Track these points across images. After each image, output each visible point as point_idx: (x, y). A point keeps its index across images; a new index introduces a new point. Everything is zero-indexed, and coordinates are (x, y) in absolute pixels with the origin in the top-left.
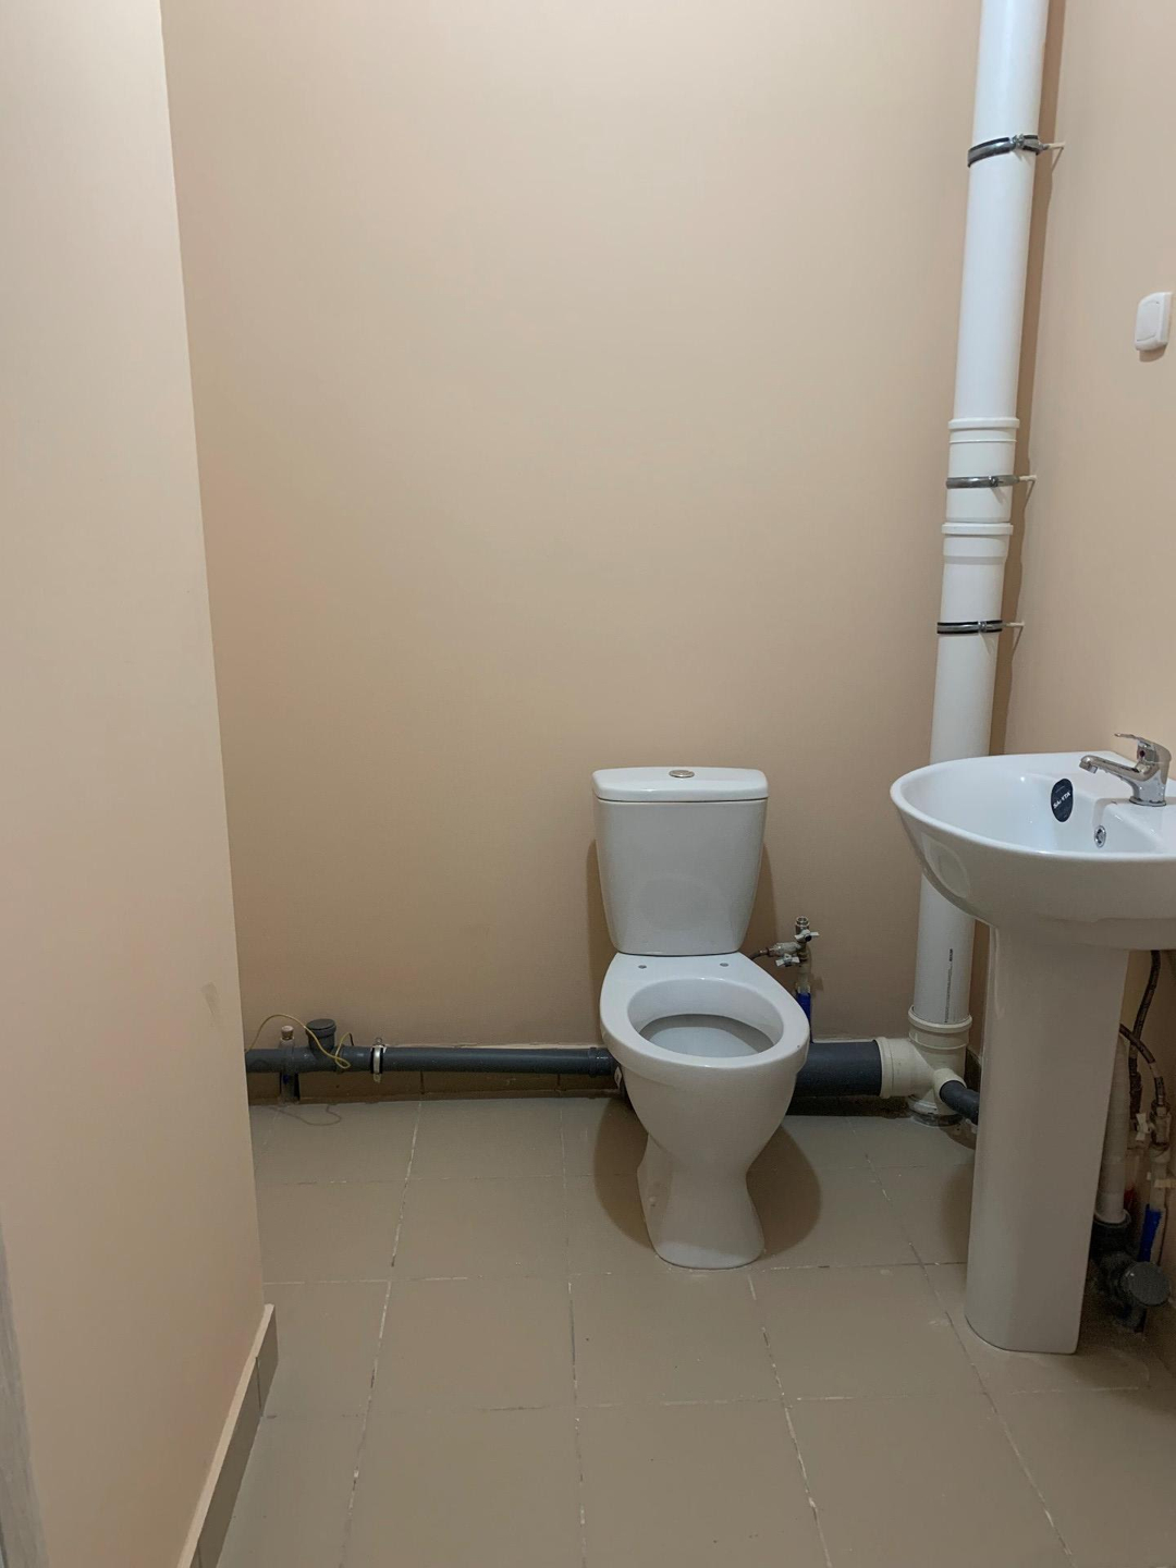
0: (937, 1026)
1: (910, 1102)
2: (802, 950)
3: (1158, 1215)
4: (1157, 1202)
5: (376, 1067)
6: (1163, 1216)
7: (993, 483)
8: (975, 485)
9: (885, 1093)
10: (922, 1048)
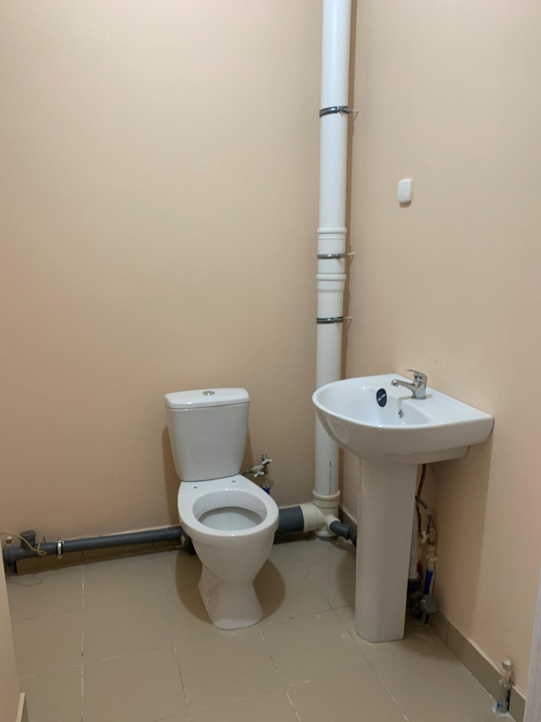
0: (326, 497)
1: (316, 533)
2: (265, 469)
3: (431, 573)
4: (431, 567)
5: (59, 552)
6: (434, 573)
7: (338, 257)
8: (330, 258)
9: (306, 530)
10: (320, 507)
